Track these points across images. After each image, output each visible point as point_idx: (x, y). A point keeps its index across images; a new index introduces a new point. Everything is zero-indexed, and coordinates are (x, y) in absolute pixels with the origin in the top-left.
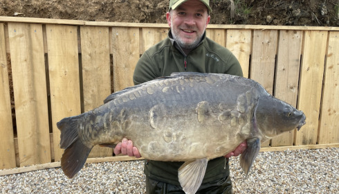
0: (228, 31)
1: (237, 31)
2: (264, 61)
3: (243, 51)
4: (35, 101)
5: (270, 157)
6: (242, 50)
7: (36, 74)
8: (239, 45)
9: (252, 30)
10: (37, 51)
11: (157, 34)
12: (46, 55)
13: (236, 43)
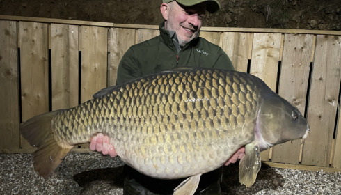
0: (255, 35)
4: (69, 92)
5: (296, 176)
6: (270, 56)
7: (71, 69)
8: (267, 51)
9: (283, 35)
10: (73, 49)
12: (80, 53)
13: (264, 47)
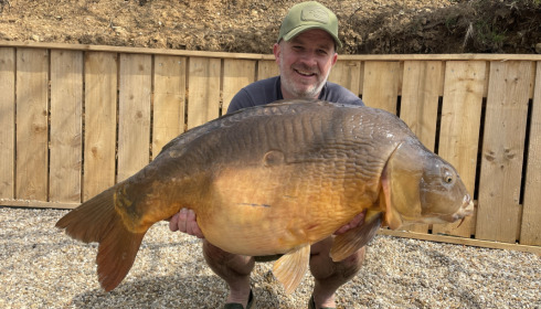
0: (448, 64)
1: (461, 64)
2: (509, 107)
3: (471, 91)
6: (469, 90)
8: (465, 83)
9: (488, 62)
11: (346, 68)
13: (461, 80)
